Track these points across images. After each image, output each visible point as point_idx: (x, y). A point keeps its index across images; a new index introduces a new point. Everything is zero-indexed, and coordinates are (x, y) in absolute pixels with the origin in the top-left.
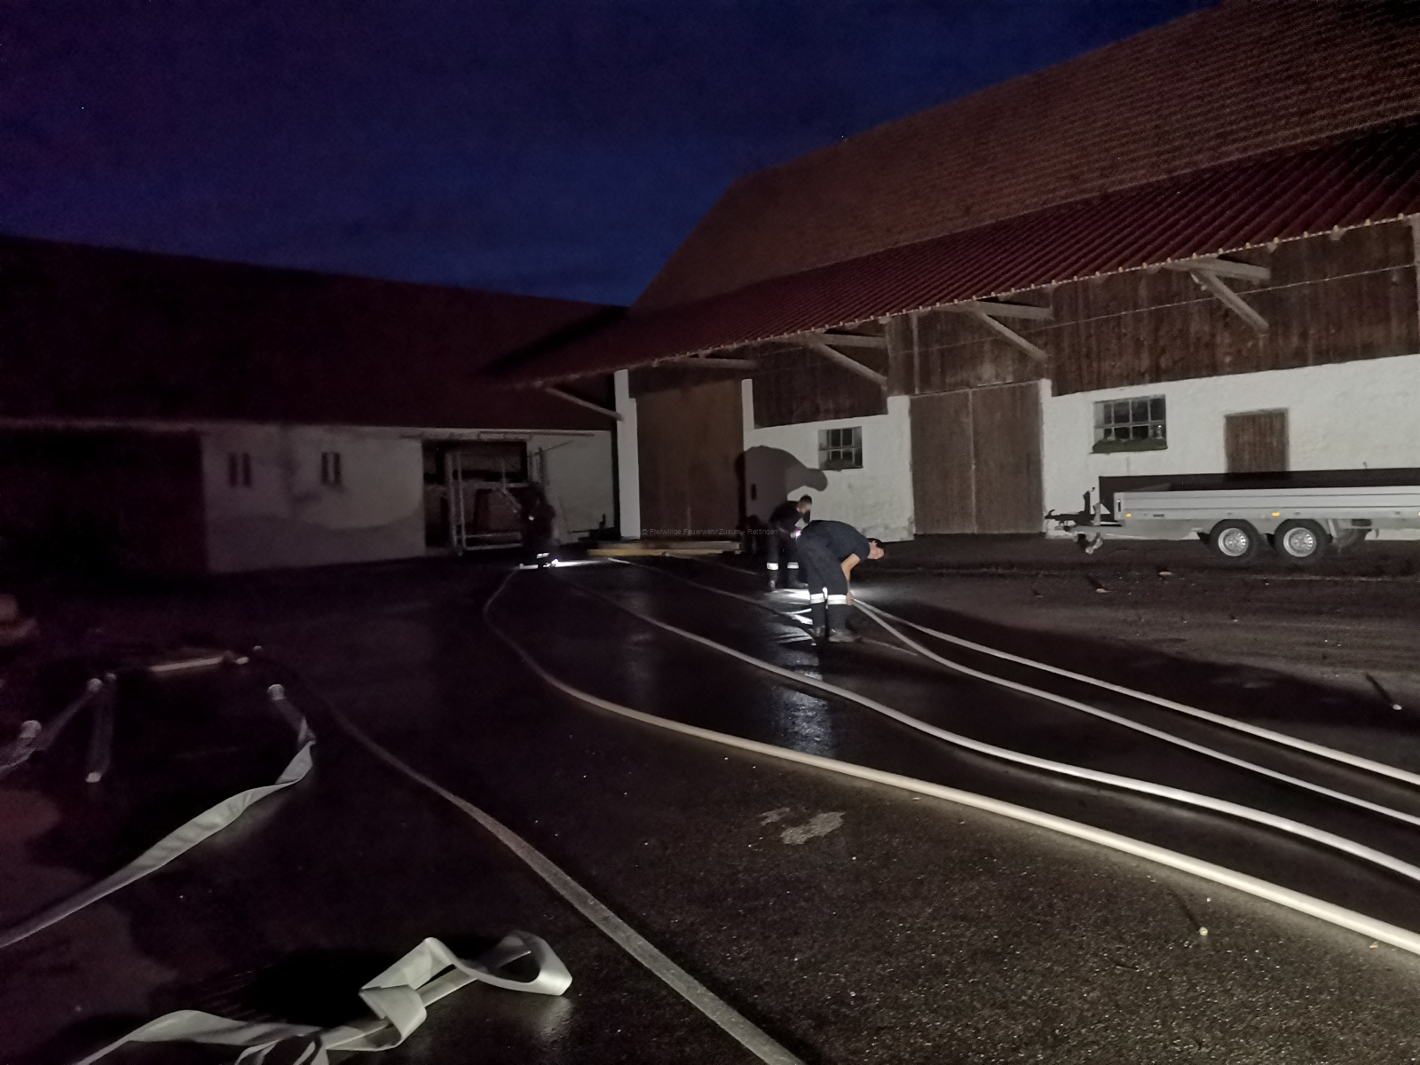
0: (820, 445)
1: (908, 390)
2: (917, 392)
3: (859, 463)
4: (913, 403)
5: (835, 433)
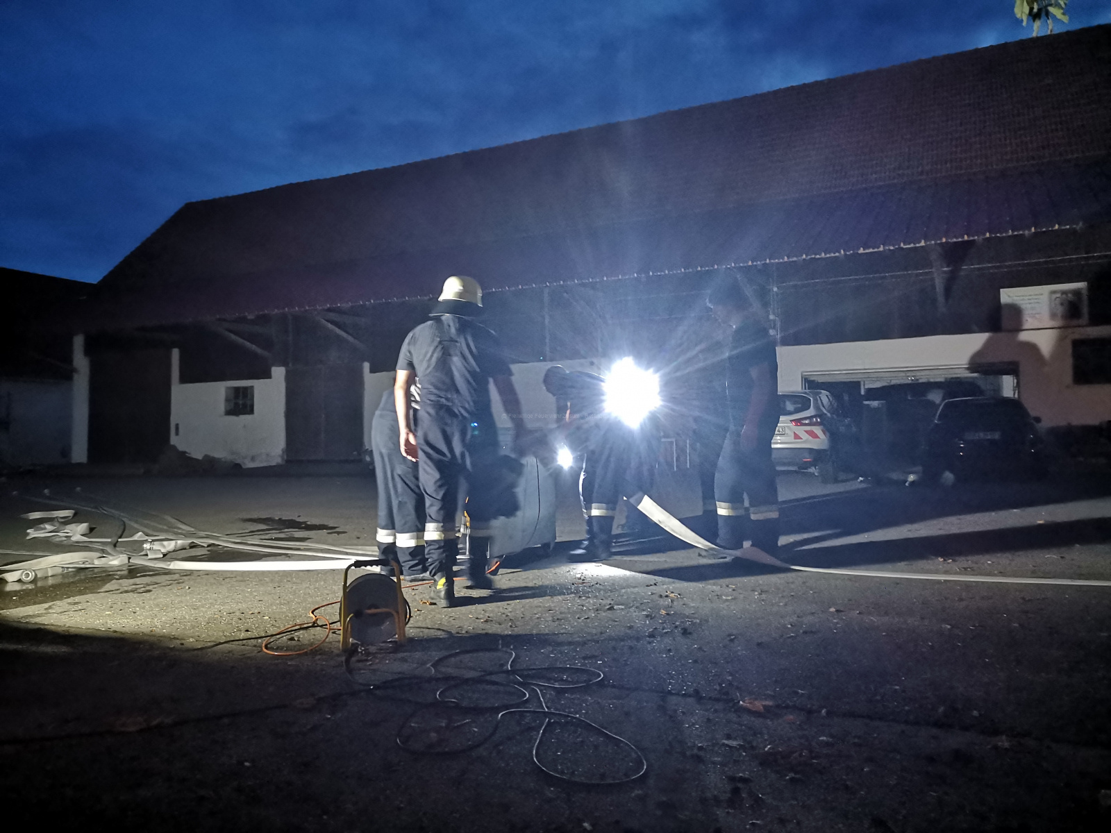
0: (227, 397)
1: (284, 364)
2: (290, 365)
3: (251, 411)
4: (287, 372)
5: (237, 389)
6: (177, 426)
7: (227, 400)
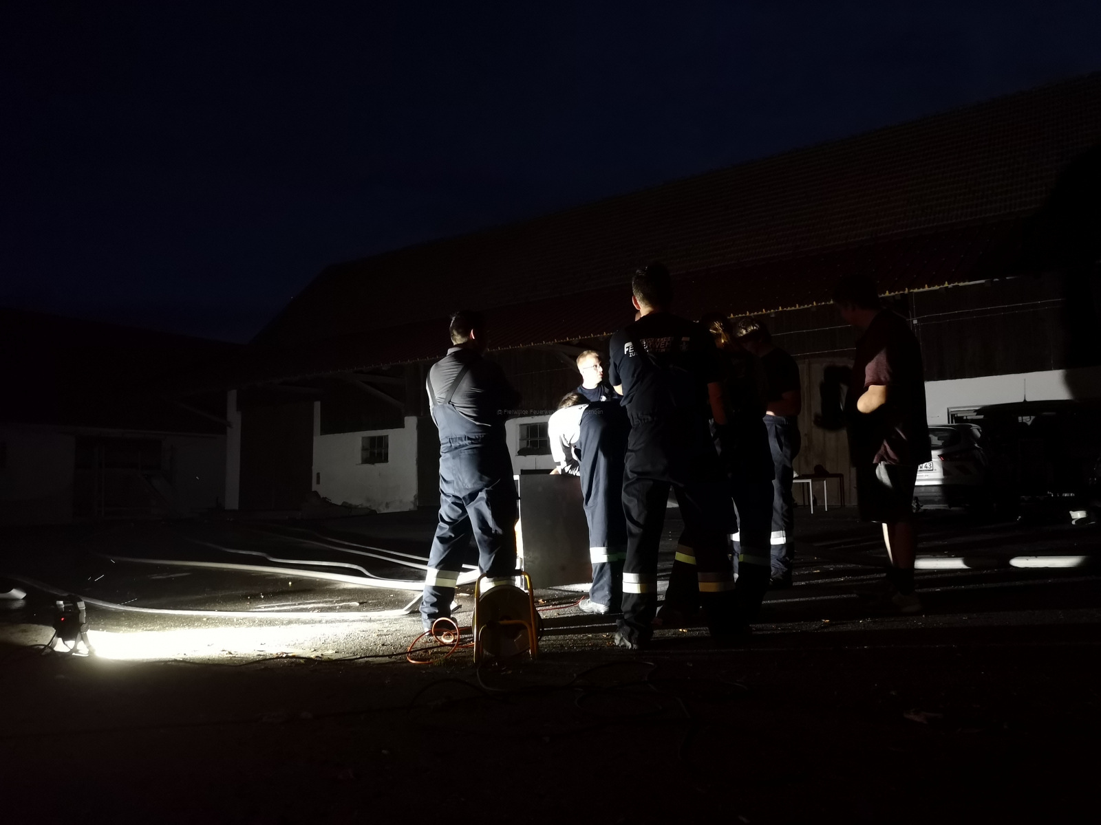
0: (363, 447)
1: (416, 413)
2: (422, 414)
3: (386, 460)
4: (418, 420)
5: (372, 439)
6: (318, 474)
7: (364, 449)
